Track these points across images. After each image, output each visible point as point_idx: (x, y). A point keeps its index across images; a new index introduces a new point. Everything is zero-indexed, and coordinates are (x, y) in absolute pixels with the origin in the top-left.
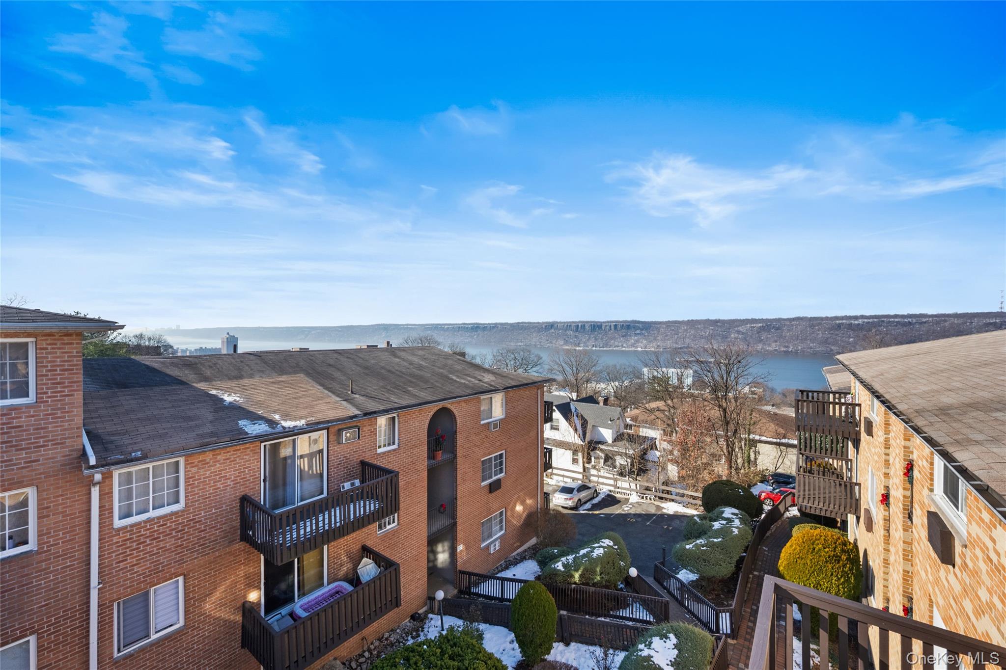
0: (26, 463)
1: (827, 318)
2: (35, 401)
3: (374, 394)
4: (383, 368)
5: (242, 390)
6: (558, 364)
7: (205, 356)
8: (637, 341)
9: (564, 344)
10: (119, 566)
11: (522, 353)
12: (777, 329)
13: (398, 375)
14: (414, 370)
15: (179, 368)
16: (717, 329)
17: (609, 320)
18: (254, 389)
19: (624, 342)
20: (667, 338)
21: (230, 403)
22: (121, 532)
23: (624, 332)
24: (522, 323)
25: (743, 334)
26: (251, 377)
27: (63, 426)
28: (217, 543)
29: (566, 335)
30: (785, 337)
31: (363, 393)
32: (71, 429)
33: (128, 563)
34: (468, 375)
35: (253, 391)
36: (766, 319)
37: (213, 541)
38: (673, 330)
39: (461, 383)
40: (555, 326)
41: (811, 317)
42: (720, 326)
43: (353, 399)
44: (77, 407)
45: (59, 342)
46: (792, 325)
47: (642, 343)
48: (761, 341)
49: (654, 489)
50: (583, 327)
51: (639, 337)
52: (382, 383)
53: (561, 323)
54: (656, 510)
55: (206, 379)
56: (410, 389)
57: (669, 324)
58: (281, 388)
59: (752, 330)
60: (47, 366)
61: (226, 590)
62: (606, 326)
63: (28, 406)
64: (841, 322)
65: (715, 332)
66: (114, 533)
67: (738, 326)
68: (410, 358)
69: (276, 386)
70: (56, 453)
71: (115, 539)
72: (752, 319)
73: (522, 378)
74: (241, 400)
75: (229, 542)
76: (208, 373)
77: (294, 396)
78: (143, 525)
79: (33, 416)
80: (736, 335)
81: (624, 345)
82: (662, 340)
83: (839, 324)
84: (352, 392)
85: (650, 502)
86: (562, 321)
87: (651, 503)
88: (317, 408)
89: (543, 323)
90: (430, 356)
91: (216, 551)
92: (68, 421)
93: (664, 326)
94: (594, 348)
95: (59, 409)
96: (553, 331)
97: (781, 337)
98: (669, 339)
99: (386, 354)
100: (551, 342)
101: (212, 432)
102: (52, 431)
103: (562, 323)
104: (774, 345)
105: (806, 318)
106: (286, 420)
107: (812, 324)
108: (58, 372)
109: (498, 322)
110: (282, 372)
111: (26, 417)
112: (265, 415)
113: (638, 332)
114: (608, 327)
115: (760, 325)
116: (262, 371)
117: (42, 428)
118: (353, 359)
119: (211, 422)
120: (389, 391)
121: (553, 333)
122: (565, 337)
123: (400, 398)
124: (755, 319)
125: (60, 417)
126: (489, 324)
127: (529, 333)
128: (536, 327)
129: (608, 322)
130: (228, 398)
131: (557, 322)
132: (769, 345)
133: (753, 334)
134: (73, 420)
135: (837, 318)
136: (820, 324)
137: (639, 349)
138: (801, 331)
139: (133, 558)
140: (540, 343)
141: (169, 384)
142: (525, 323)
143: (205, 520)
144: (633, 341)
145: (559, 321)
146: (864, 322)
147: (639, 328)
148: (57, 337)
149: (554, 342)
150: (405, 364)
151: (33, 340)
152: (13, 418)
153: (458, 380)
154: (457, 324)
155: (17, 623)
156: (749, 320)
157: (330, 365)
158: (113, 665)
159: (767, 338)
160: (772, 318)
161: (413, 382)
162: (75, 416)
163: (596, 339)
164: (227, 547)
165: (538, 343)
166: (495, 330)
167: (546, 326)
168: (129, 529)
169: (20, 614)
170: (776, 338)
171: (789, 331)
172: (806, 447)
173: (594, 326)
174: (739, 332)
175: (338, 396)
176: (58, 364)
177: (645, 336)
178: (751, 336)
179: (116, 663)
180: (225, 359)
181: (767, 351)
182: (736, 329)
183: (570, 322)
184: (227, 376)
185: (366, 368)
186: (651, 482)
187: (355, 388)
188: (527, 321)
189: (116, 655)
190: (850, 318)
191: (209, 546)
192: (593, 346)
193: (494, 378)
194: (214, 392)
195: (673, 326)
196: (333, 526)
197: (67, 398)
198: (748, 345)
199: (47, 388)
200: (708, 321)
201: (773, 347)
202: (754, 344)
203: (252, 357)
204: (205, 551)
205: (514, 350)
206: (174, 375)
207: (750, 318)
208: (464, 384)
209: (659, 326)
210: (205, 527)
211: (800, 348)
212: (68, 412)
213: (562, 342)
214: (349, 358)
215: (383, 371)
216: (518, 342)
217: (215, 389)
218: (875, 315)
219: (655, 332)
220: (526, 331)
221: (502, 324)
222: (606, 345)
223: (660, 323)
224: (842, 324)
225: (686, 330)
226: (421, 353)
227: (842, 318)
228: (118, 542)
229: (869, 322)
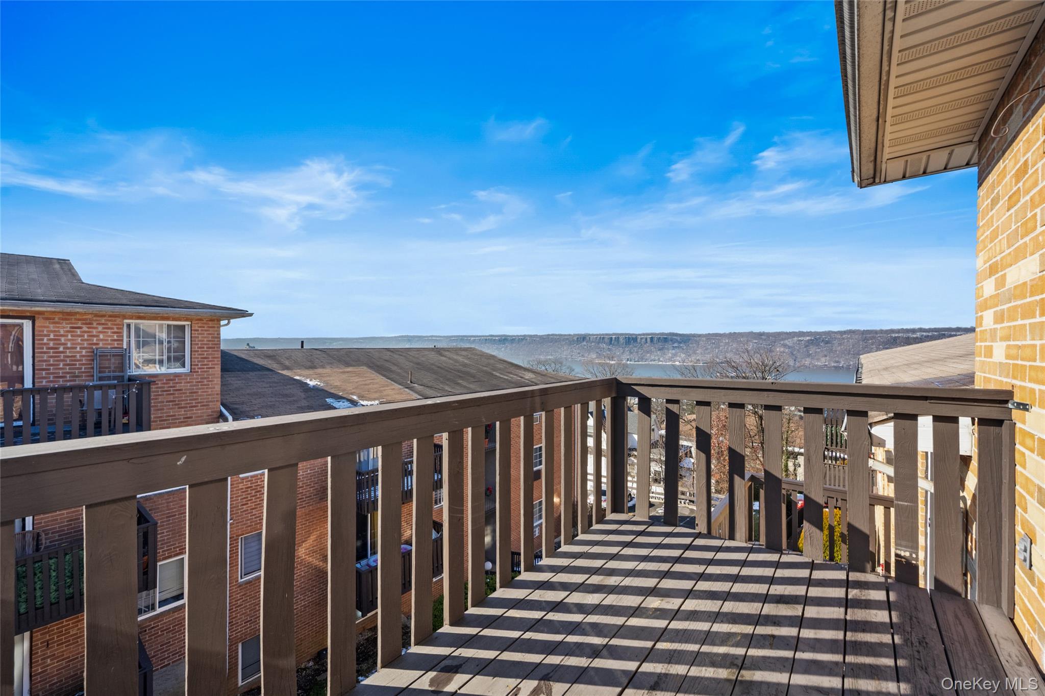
0: (184, 418)
1: (882, 331)
2: (189, 371)
3: (430, 384)
4: (432, 364)
5: (320, 377)
6: (592, 373)
7: (279, 350)
8: (675, 355)
9: (596, 358)
10: (243, 508)
11: (553, 365)
12: (827, 342)
13: (447, 371)
14: (460, 367)
15: (262, 358)
16: (761, 342)
17: (645, 332)
18: (329, 376)
19: (661, 356)
20: (707, 352)
21: (314, 386)
22: (244, 481)
23: (660, 345)
24: (552, 335)
25: (789, 347)
26: (323, 368)
27: (207, 392)
28: (311, 499)
29: (599, 348)
30: (836, 351)
31: (420, 383)
32: (213, 394)
33: (249, 507)
34: (511, 373)
35: (328, 378)
36: (815, 332)
37: (309, 497)
38: (714, 343)
39: (505, 379)
40: (588, 338)
41: (864, 330)
42: (765, 340)
43: (413, 387)
44: (217, 378)
45: (206, 326)
46: (843, 339)
47: (680, 357)
48: (809, 355)
49: (688, 493)
50: (617, 339)
51: (678, 351)
52: (435, 376)
53: (593, 335)
54: (690, 513)
55: (288, 368)
56: (460, 381)
57: (710, 337)
58: (352, 376)
59: (799, 344)
60: (198, 344)
61: (317, 540)
62: (641, 339)
63: (186, 374)
64: (897, 335)
65: (760, 345)
66: (240, 481)
67: (783, 339)
68: (455, 357)
69: (347, 375)
70: (203, 413)
71: (241, 486)
72: (799, 332)
73: (561, 377)
74: (322, 385)
75: (320, 499)
76: (287, 363)
77: (364, 383)
78: (259, 477)
79: (189, 382)
80: (782, 349)
81: (661, 359)
82: (701, 354)
83: (895, 337)
84: (411, 382)
85: (684, 505)
86: (595, 333)
87: (685, 507)
88: (385, 393)
89: (575, 335)
90: (473, 356)
91: (310, 505)
92: (211, 388)
93: (704, 339)
94: (629, 362)
95: (205, 378)
96: (585, 343)
97: (831, 351)
98: (709, 353)
99: (433, 353)
100: (583, 356)
101: (308, 406)
102: (200, 395)
103: (595, 335)
104: (823, 359)
105: (858, 331)
106: (363, 400)
107: (866, 337)
108: (205, 349)
109: (527, 334)
110: (348, 364)
111: (185, 383)
112: (344, 396)
113: (676, 345)
114: (643, 340)
115: (808, 338)
116: (331, 363)
117: (195, 393)
118: (404, 356)
119: (304, 399)
120: (442, 382)
121: (585, 345)
122: (597, 350)
123: (453, 388)
124: (803, 332)
125: (206, 385)
126: (518, 336)
127: (560, 346)
128: (568, 339)
129: (644, 334)
130: (312, 383)
131: (589, 335)
132: (818, 360)
133: (800, 348)
134: (214, 388)
135: (892, 331)
136: (874, 338)
137: (677, 363)
138: (853, 345)
139: (252, 503)
140: (572, 356)
141: (259, 370)
142: (556, 335)
143: (303, 478)
144: (670, 355)
145: (591, 333)
146: (922, 336)
147: (677, 341)
148: (205, 322)
149: (586, 355)
150: (451, 362)
151: (189, 323)
152: (177, 383)
153: (502, 376)
154: (483, 336)
155: (177, 542)
156: (796, 332)
157: (386, 361)
158: (238, 587)
159: (816, 352)
160: (821, 331)
161: (462, 377)
162: (216, 384)
163: (631, 353)
164: (318, 503)
165: (569, 357)
166: (523, 343)
167: (578, 338)
168: (250, 479)
169: (179, 536)
170: (825, 353)
171: (840, 344)
172: (832, 443)
173: (629, 338)
174: (785, 346)
175: (400, 384)
176: (205, 343)
177: (683, 349)
178: (798, 350)
179: (240, 586)
180: (297, 353)
181: (816, 366)
182: (782, 342)
183: (603, 335)
184: (303, 366)
185: (418, 364)
186: (686, 486)
187: (413, 380)
188: (557, 333)
189: (240, 580)
190: (908, 331)
191: (305, 501)
192: (628, 360)
193: (534, 376)
194: (297, 378)
195: (714, 338)
196: (406, 488)
197: (210, 370)
198: (795, 360)
199: (198, 361)
200: (751, 333)
201: (822, 361)
202: (802, 358)
203: (318, 352)
204: (302, 504)
205: (544, 362)
206: (260, 364)
207: (797, 331)
208: (507, 379)
209: (698, 339)
210: (302, 484)
211: (852, 363)
212: (211, 381)
213: (594, 356)
214: (401, 355)
215: (433, 367)
216: (548, 355)
217: (298, 375)
218: (935, 328)
219: (694, 345)
220: (556, 344)
221: (531, 336)
222: (642, 359)
223: (700, 336)
224: (898, 337)
225: (727, 344)
226: (464, 353)
227: (899, 331)
228: (242, 489)
229: (928, 336)
